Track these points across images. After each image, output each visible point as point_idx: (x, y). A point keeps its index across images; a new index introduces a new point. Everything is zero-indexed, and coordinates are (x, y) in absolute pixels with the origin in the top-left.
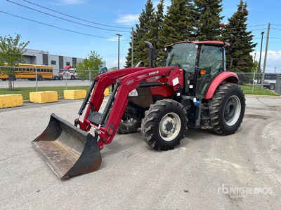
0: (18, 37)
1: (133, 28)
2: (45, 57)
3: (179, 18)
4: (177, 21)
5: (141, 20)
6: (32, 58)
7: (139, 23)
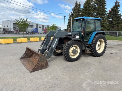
0: (27, 19)
1: (69, 14)
2: (37, 25)
3: (87, 9)
4: (87, 10)
5: (73, 10)
6: (32, 26)
7: (72, 12)
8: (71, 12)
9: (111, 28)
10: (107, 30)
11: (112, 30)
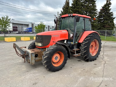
5: (63, 9)
8: (61, 11)
9: (102, 27)
10: (98, 30)
11: (102, 29)
